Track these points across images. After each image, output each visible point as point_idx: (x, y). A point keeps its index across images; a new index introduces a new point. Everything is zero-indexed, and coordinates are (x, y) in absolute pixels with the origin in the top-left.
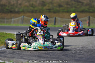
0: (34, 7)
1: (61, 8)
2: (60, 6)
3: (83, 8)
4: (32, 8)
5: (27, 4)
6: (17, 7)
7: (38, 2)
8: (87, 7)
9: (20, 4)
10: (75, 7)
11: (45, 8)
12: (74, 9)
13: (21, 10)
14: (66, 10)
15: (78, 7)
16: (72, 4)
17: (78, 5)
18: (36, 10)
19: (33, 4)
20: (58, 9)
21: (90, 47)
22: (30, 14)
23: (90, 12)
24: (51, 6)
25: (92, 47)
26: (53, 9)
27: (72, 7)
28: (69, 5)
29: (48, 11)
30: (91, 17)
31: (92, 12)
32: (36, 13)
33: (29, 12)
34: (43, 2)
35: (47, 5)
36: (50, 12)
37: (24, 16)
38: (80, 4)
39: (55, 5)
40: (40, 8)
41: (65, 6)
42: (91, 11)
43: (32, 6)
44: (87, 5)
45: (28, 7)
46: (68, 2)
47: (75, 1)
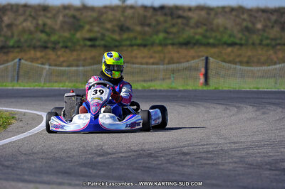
0: (48, 35)
1: (125, 36)
2: (123, 29)
3: (188, 33)
4: (43, 36)
5: (29, 25)
7: (61, 18)
9: (10, 26)
11: (78, 35)
12: (161, 36)
13: (11, 43)
14: (139, 42)
15: (174, 30)
16: (158, 23)
17: (174, 25)
18: (56, 43)
19: (44, 25)
20: (116, 37)
22: (39, 54)
23: (208, 45)
24: (96, 29)
26: (103, 37)
27: (157, 32)
28: (149, 25)
29: (89, 43)
30: (211, 60)
31: (214, 46)
32: (54, 49)
33: (35, 48)
34: (74, 17)
35: (87, 27)
36: (93, 46)
37: (20, 60)
38: (180, 21)
39: (109, 26)
40: (67, 34)
41: (138, 28)
42: (211, 41)
43: (42, 31)
44: (198, 24)
45: (31, 33)
46: (145, 17)
47: (165, 15)
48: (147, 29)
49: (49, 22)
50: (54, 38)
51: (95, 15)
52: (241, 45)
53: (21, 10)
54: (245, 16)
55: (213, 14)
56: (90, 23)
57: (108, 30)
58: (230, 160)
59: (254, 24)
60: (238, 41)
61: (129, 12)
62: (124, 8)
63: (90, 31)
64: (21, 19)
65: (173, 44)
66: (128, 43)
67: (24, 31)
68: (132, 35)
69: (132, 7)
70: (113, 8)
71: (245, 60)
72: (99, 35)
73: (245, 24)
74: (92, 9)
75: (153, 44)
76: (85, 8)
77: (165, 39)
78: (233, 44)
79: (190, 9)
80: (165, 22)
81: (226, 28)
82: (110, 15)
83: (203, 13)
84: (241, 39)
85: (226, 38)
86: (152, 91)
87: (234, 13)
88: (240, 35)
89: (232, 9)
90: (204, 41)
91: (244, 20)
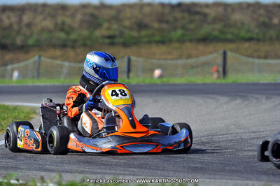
0: (68, 33)
1: (144, 33)
2: (141, 26)
3: (206, 30)
4: (62, 35)
5: (48, 23)
6: (18, 32)
7: (79, 17)
8: (218, 26)
9: (29, 25)
10: (183, 28)
11: (98, 33)
12: (179, 32)
13: (31, 42)
14: (157, 38)
15: (192, 26)
16: (176, 20)
17: (191, 22)
18: (75, 41)
19: (63, 23)
20: (135, 34)
21: (232, 134)
22: (58, 52)
23: (226, 41)
24: (115, 26)
25: (237, 133)
26: (122, 34)
27: (175, 29)
28: (167, 22)
29: (107, 41)
30: (229, 54)
31: (231, 41)
32: (73, 47)
33: (54, 46)
34: (92, 15)
35: (106, 25)
36: (112, 44)
37: (40, 57)
38: (197, 17)
39: (127, 23)
40: (85, 33)
41: (156, 25)
42: (229, 36)
43: (62, 30)
44: (215, 20)
45: (50, 31)
46: (163, 14)
47: (183, 11)
48: (164, 26)
49: (68, 21)
50: (73, 36)
51: (113, 13)
52: (258, 40)
53: (40, 9)
54: (262, 12)
55: (229, 10)
56: (109, 21)
57: (126, 27)
58: (250, 148)
59: (270, 19)
60: (255, 36)
61: (147, 10)
62: (142, 6)
63: (109, 29)
64: (39, 18)
65: (191, 41)
66: (145, 40)
67: (43, 30)
68: (150, 32)
69: (149, 5)
70: (131, 6)
71: (262, 54)
72: (117, 33)
73: (262, 19)
74: (110, 7)
75: (171, 41)
76: (103, 6)
77: (183, 35)
78: (250, 39)
79: (207, 5)
80: (183, 18)
81: (243, 24)
82: (128, 13)
83: (221, 9)
84: (258, 34)
85: (243, 34)
86: (171, 85)
87: (251, 9)
88: (257, 31)
89: (249, 5)
90: (222, 37)
91: (261, 15)
